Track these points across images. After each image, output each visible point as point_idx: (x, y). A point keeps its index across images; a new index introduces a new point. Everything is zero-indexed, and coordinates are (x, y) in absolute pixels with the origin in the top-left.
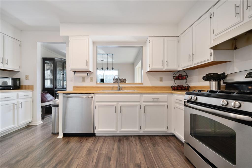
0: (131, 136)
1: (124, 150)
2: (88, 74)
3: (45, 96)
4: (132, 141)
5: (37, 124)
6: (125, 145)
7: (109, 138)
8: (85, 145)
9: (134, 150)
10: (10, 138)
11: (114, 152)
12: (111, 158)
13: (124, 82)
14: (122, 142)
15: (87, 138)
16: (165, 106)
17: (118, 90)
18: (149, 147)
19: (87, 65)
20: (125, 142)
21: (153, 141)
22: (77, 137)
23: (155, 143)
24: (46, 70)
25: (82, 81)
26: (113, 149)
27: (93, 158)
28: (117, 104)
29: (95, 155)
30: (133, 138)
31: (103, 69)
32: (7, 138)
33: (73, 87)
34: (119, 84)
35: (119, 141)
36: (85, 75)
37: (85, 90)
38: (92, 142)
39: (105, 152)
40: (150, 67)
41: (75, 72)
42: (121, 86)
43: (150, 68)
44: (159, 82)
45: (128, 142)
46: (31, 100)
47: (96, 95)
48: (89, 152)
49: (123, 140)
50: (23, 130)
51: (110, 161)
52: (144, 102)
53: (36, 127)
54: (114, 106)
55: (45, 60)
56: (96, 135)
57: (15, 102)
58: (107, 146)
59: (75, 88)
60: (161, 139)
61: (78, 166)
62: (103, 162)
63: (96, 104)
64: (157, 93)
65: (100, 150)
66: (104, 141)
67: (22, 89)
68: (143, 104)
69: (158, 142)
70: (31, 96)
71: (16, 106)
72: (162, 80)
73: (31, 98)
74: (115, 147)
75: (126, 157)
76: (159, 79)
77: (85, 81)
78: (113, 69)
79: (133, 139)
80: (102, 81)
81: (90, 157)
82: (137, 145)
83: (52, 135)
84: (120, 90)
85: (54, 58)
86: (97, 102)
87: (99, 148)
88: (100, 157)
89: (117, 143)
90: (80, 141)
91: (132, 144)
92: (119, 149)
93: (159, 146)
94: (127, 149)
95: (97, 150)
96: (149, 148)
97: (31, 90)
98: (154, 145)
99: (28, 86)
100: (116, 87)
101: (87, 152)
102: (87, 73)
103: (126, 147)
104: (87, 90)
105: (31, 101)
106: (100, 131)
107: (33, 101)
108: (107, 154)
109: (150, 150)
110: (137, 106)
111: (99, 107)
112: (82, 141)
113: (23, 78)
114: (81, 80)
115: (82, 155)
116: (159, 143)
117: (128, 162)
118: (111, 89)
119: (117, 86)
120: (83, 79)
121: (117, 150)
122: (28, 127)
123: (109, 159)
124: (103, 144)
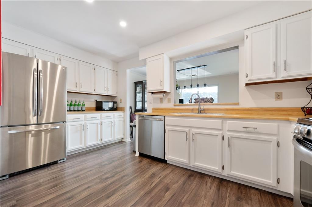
0: (210, 176)
1: (189, 188)
2: (164, 95)
3: (134, 117)
4: (206, 182)
5: (127, 141)
6: (195, 183)
7: (180, 169)
8: (153, 168)
9: (203, 192)
10: (108, 147)
11: (176, 185)
12: (169, 189)
13: (209, 102)
14: (192, 178)
15: (157, 163)
16: (271, 142)
17: (198, 112)
18: (228, 198)
19: (161, 85)
20: (197, 180)
21: (242, 193)
22: (150, 159)
23: (244, 197)
24: (137, 93)
25: (160, 103)
26: (178, 182)
27: (153, 182)
28: (189, 130)
29: (156, 180)
30: (211, 178)
31: (192, 87)
32: (107, 147)
33: (152, 109)
34: (200, 106)
35: (190, 176)
36: (160, 96)
37: (163, 112)
38: (160, 168)
39: (167, 182)
40: (247, 77)
41: (152, 93)
42: (202, 107)
43: (248, 79)
44: (274, 100)
45: (200, 181)
46: (123, 119)
47: (166, 118)
48: (153, 176)
49: (195, 177)
50: (117, 144)
51: (167, 192)
52: (229, 131)
53: (126, 143)
54: (185, 132)
55: (136, 84)
56: (168, 162)
57: (112, 120)
58: (173, 177)
59: (154, 109)
60: (261, 195)
61: (137, 183)
62: (160, 190)
63: (166, 127)
64: (253, 119)
65: (163, 178)
66: (172, 171)
67: (118, 110)
68: (227, 134)
69: (251, 198)
70: (123, 116)
71: (113, 124)
72: (280, 96)
73: (123, 118)
74: (181, 182)
75: (187, 196)
76: (274, 95)
77: (162, 103)
78: (205, 85)
79: (209, 181)
80: (181, 101)
81: (151, 180)
82: (211, 188)
83: (133, 152)
84: (201, 112)
85: (142, 81)
86: (167, 125)
87: (162, 176)
88: (159, 184)
89: (185, 178)
90: (151, 163)
91: (205, 185)
92: (184, 184)
93: (248, 203)
94: (193, 188)
95: (160, 177)
96: (227, 200)
97: (123, 111)
98: (239, 199)
99: (122, 108)
100: (196, 109)
101: (151, 175)
102: (163, 93)
103: (194, 186)
104: (164, 112)
105: (123, 121)
106: (170, 159)
107: (124, 121)
108: (168, 184)
109: (227, 202)
110: (217, 136)
111: (169, 131)
112: (152, 164)
113: (118, 101)
114: (159, 101)
115: (145, 176)
116: (251, 200)
117: (185, 201)
118: (190, 111)
119: (197, 107)
120: (161, 100)
121: (180, 184)
122: (121, 142)
123: (167, 189)
124: (170, 173)
